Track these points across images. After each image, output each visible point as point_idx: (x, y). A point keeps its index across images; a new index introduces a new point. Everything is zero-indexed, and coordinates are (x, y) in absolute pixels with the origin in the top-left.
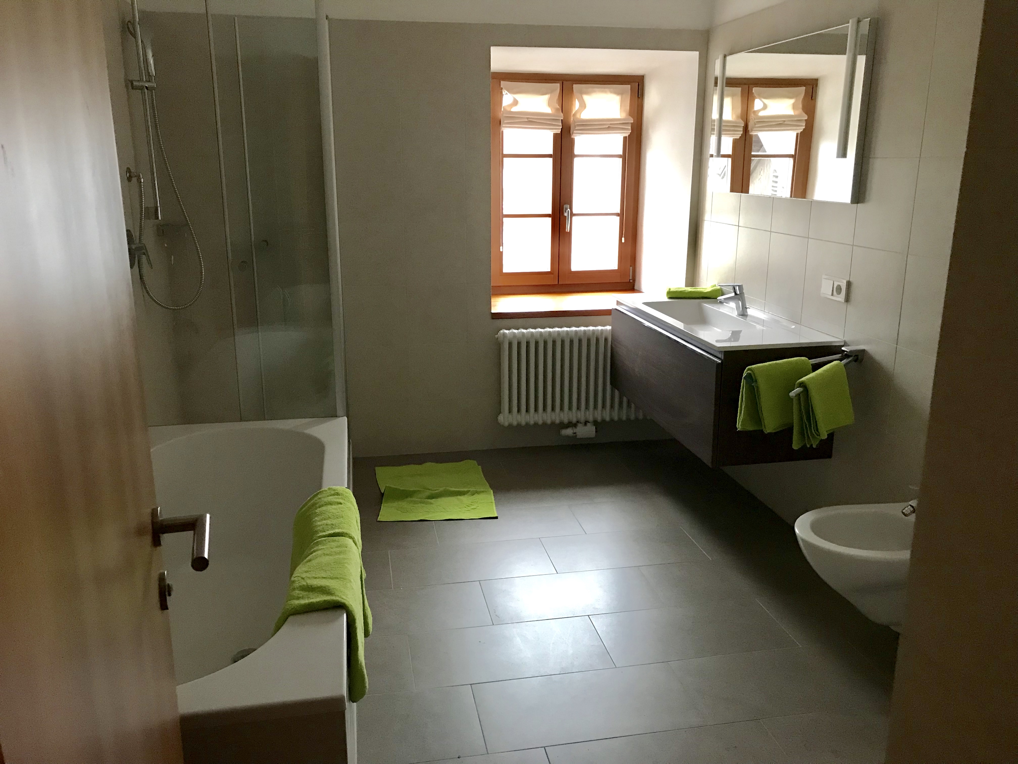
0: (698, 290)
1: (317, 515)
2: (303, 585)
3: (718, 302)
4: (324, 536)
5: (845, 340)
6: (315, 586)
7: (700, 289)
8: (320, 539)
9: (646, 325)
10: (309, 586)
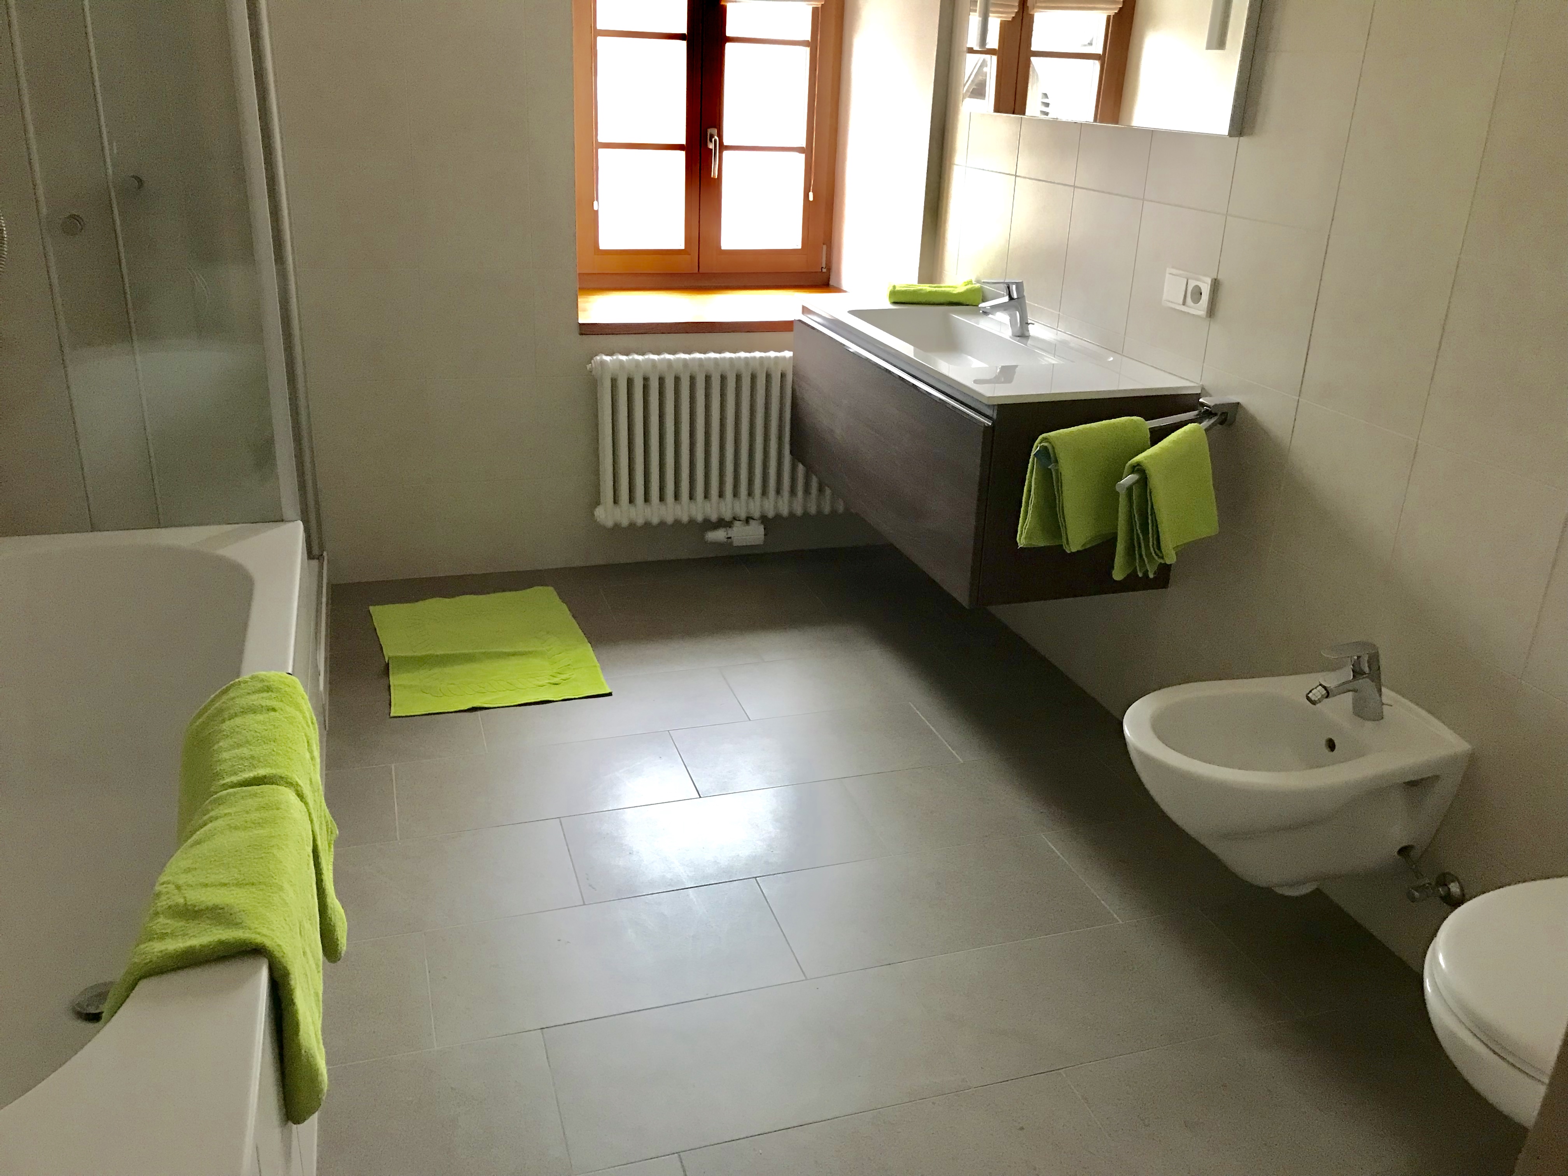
0: (943, 289)
1: (224, 735)
2: (177, 905)
3: (981, 312)
4: (234, 785)
5: (1203, 385)
6: (203, 907)
7: (945, 287)
8: (225, 792)
9: (851, 350)
10: (190, 907)
